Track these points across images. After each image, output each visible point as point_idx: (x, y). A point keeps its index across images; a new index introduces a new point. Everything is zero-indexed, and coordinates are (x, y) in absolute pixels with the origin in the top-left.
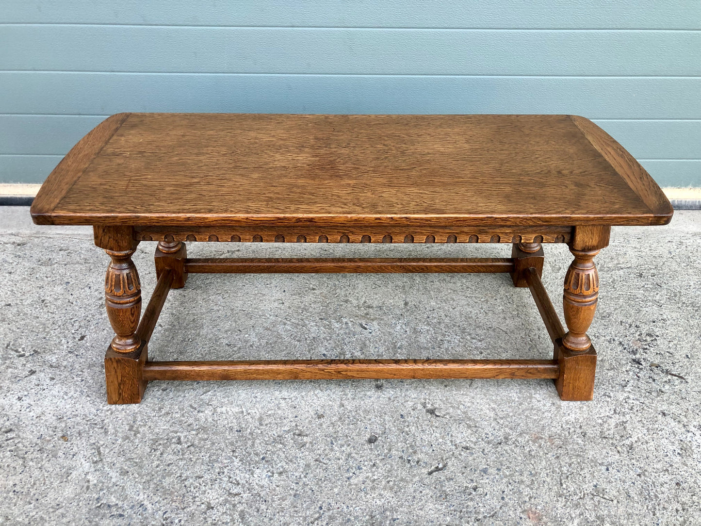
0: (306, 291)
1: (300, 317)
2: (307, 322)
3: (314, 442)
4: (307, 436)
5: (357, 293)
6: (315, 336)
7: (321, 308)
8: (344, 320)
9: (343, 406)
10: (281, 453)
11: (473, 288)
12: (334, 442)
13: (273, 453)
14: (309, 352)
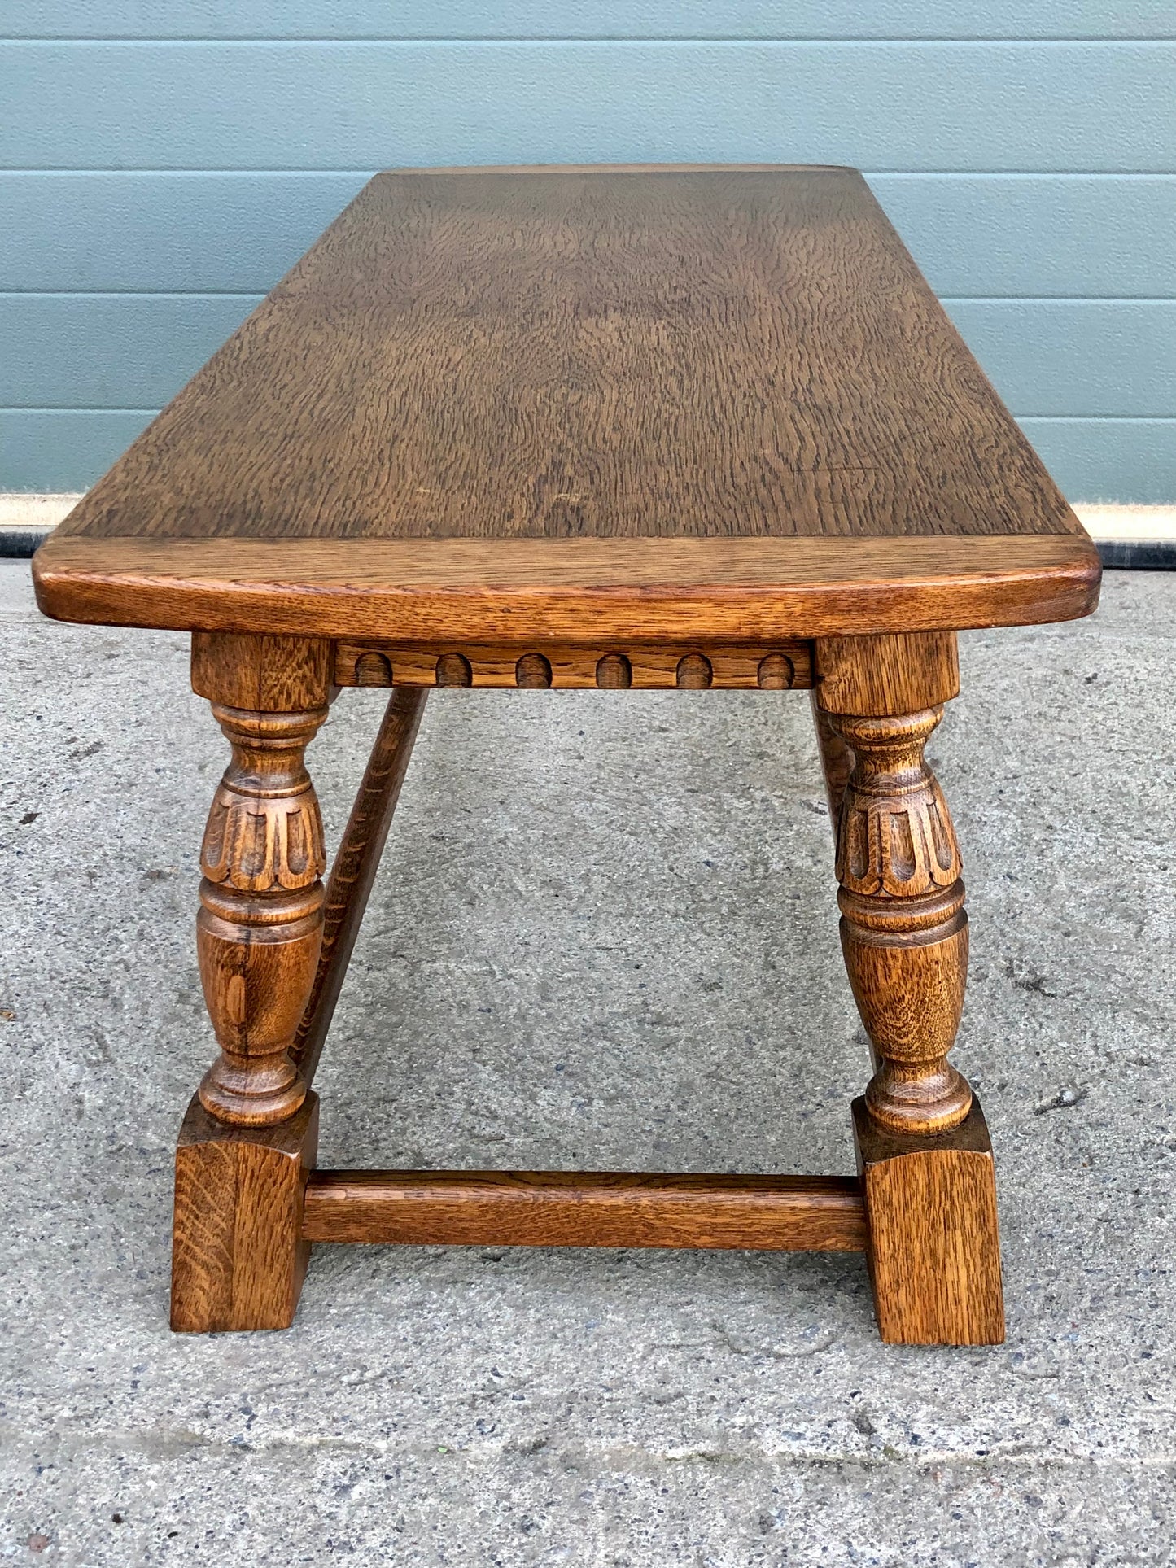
0: (643, 733)
1: (631, 786)
2: (652, 797)
3: (699, 1038)
4: (677, 1024)
5: (789, 739)
6: (678, 825)
7: (689, 767)
8: (758, 795)
9: (774, 967)
10: (608, 1059)
11: (1127, 732)
12: (754, 1039)
13: (588, 1057)
14: (666, 857)
